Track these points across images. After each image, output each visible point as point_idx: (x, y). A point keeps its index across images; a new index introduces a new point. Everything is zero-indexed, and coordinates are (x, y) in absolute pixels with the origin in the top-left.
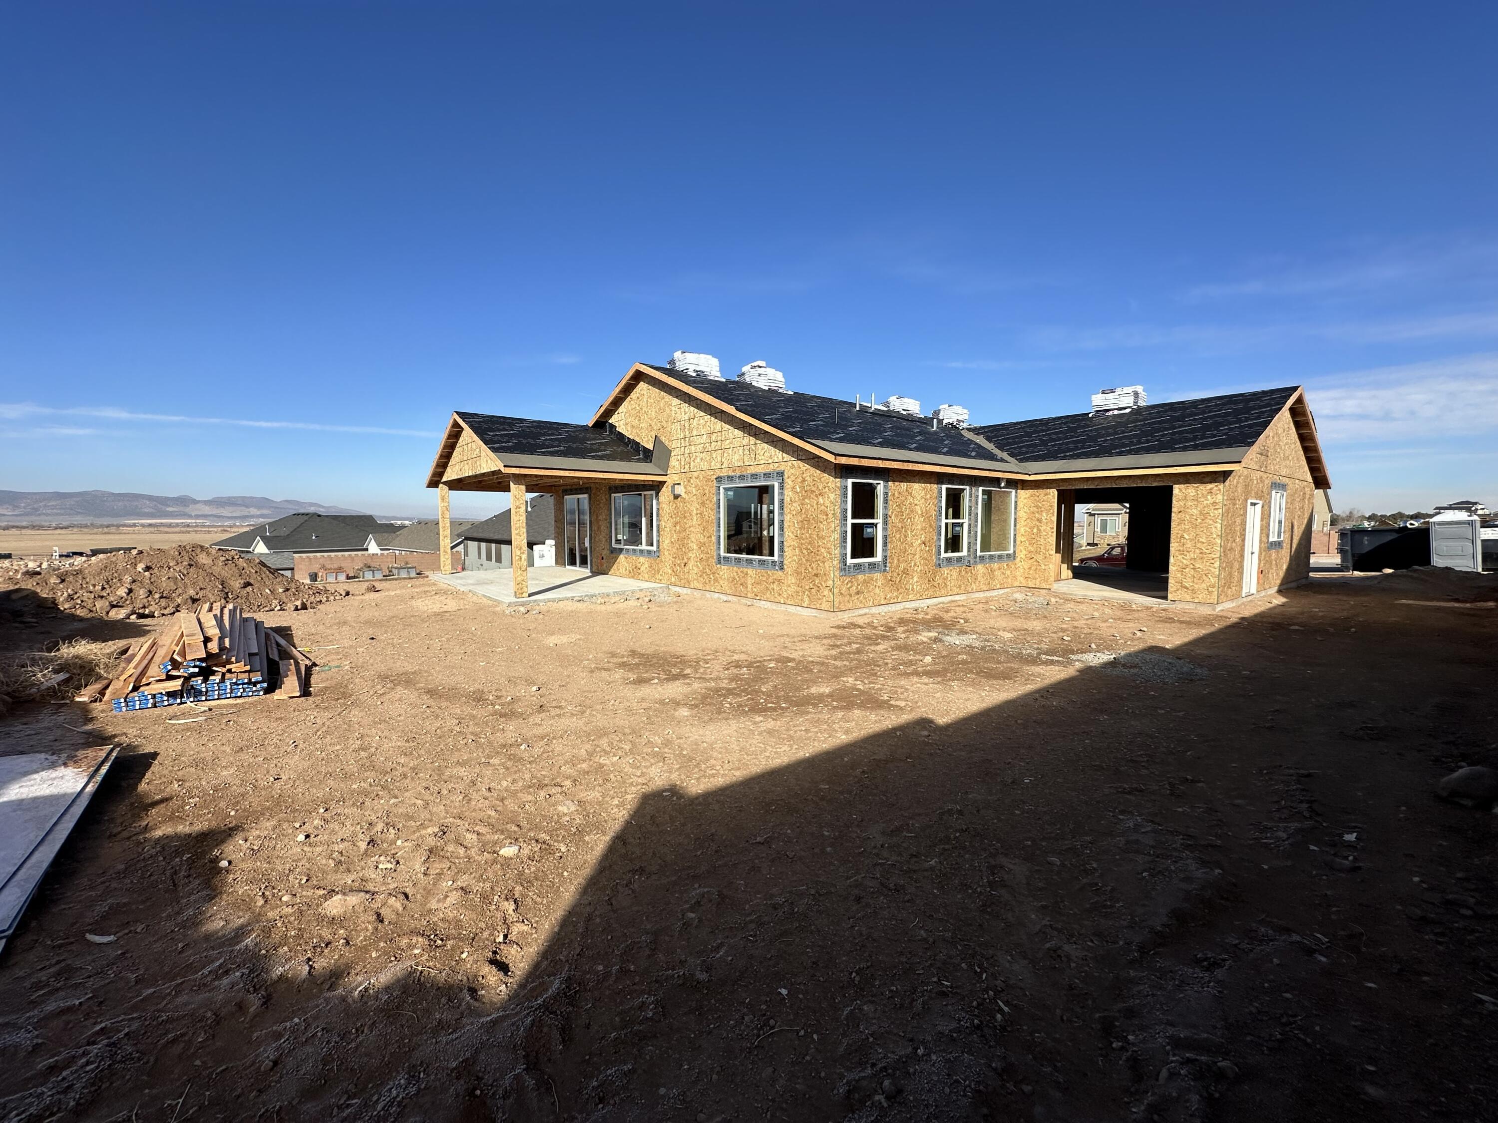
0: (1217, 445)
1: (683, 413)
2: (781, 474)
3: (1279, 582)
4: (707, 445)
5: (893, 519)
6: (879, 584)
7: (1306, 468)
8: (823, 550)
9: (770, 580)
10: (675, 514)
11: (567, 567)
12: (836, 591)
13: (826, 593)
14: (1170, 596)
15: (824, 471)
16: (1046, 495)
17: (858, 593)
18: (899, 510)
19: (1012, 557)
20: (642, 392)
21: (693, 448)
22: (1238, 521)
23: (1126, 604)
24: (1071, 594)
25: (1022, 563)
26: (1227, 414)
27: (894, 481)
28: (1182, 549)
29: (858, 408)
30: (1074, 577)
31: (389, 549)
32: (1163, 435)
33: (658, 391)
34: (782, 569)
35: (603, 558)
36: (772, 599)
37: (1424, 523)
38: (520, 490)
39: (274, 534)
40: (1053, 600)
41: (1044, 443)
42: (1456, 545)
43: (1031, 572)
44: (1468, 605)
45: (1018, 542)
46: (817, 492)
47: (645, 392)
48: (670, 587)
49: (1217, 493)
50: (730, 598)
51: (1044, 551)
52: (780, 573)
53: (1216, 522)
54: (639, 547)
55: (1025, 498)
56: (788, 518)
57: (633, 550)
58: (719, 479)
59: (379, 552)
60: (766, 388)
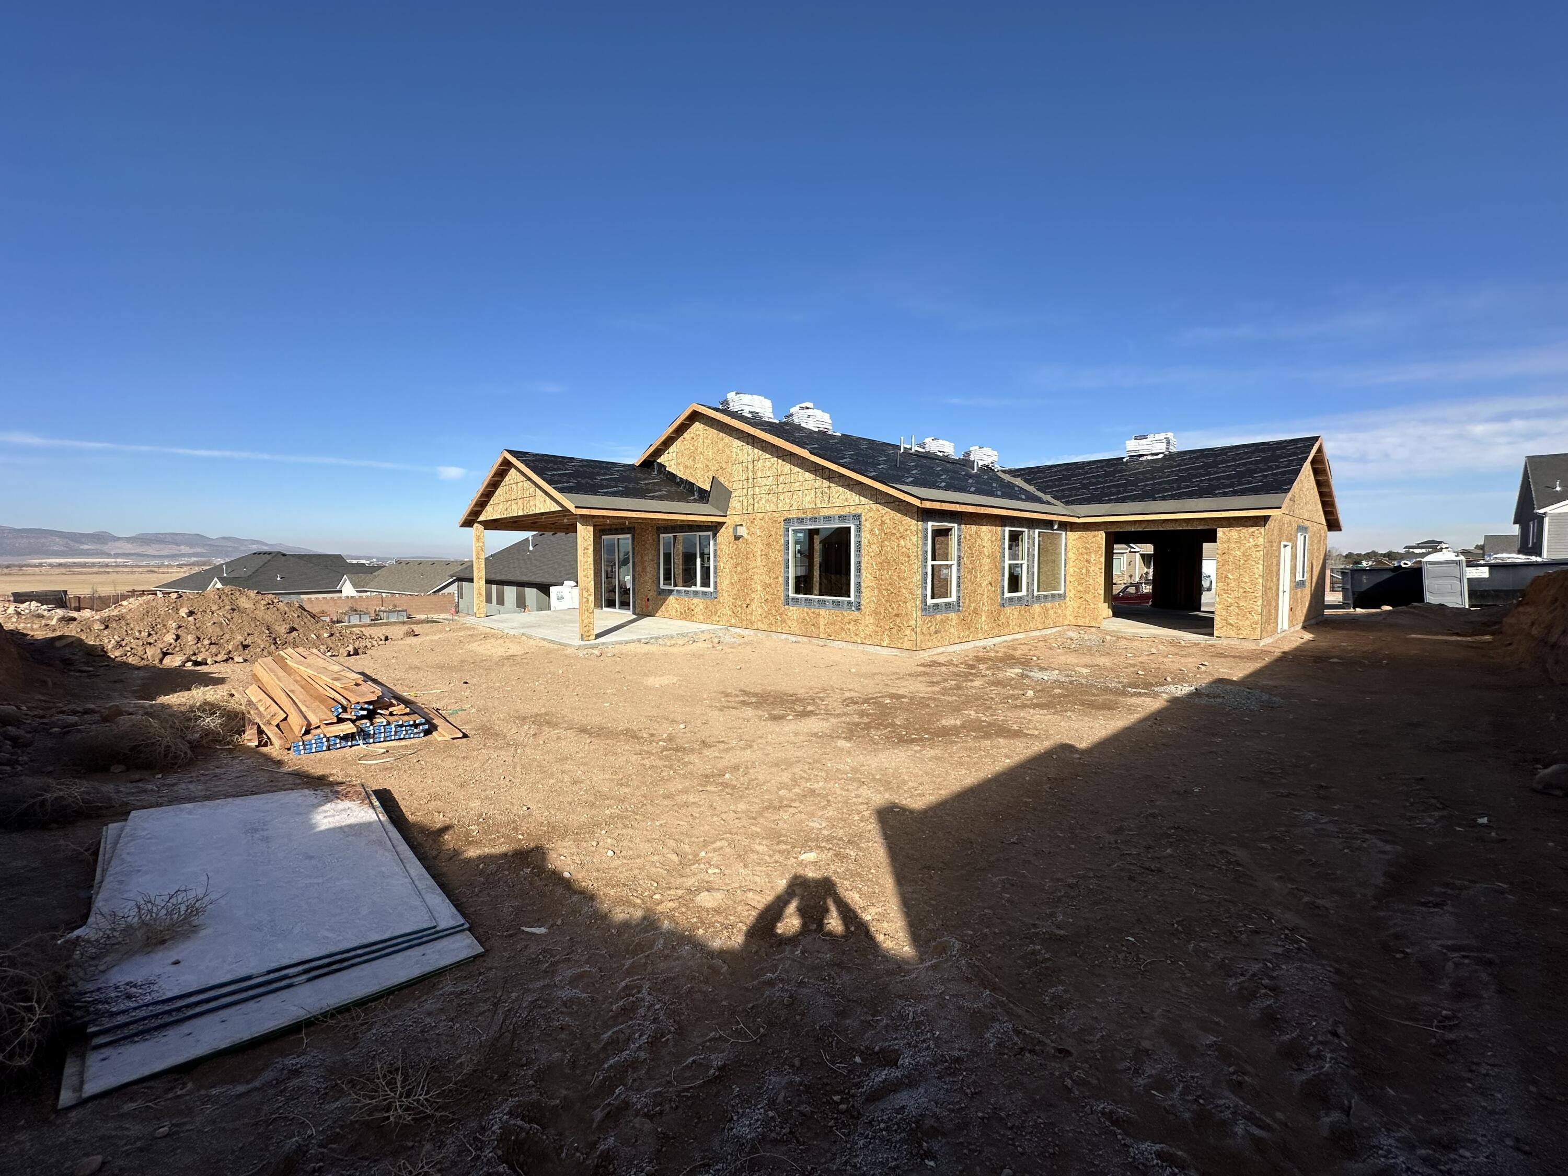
0: (1256, 491)
1: (746, 455)
2: (857, 517)
3: (1303, 618)
4: (774, 487)
5: (965, 560)
6: (954, 623)
7: (1321, 513)
8: (904, 591)
9: (846, 620)
10: (735, 555)
11: (604, 609)
12: (918, 630)
13: (908, 632)
14: (1216, 633)
15: (906, 515)
16: (1094, 536)
17: (936, 632)
18: (969, 552)
19: (1063, 596)
20: (698, 433)
21: (757, 490)
22: (1275, 562)
23: (1174, 640)
24: (1121, 632)
25: (1071, 603)
26: (1257, 462)
27: (966, 524)
28: (1226, 588)
29: (902, 450)
30: (1114, 616)
31: (367, 591)
32: (1201, 481)
33: (716, 432)
34: (859, 609)
35: (648, 600)
36: (848, 639)
37: (1416, 562)
38: (589, 531)
39: (233, 575)
40: (1108, 638)
41: (1085, 486)
42: (1446, 584)
43: (1080, 611)
44: (1469, 639)
45: (1068, 583)
46: (898, 535)
47: (701, 433)
48: (729, 628)
49: (1258, 535)
50: (799, 639)
51: (1093, 591)
52: (857, 613)
53: (1258, 563)
54: (693, 588)
55: (1074, 540)
56: (866, 560)
57: (685, 591)
58: (787, 521)
59: (355, 594)
60: (817, 430)
